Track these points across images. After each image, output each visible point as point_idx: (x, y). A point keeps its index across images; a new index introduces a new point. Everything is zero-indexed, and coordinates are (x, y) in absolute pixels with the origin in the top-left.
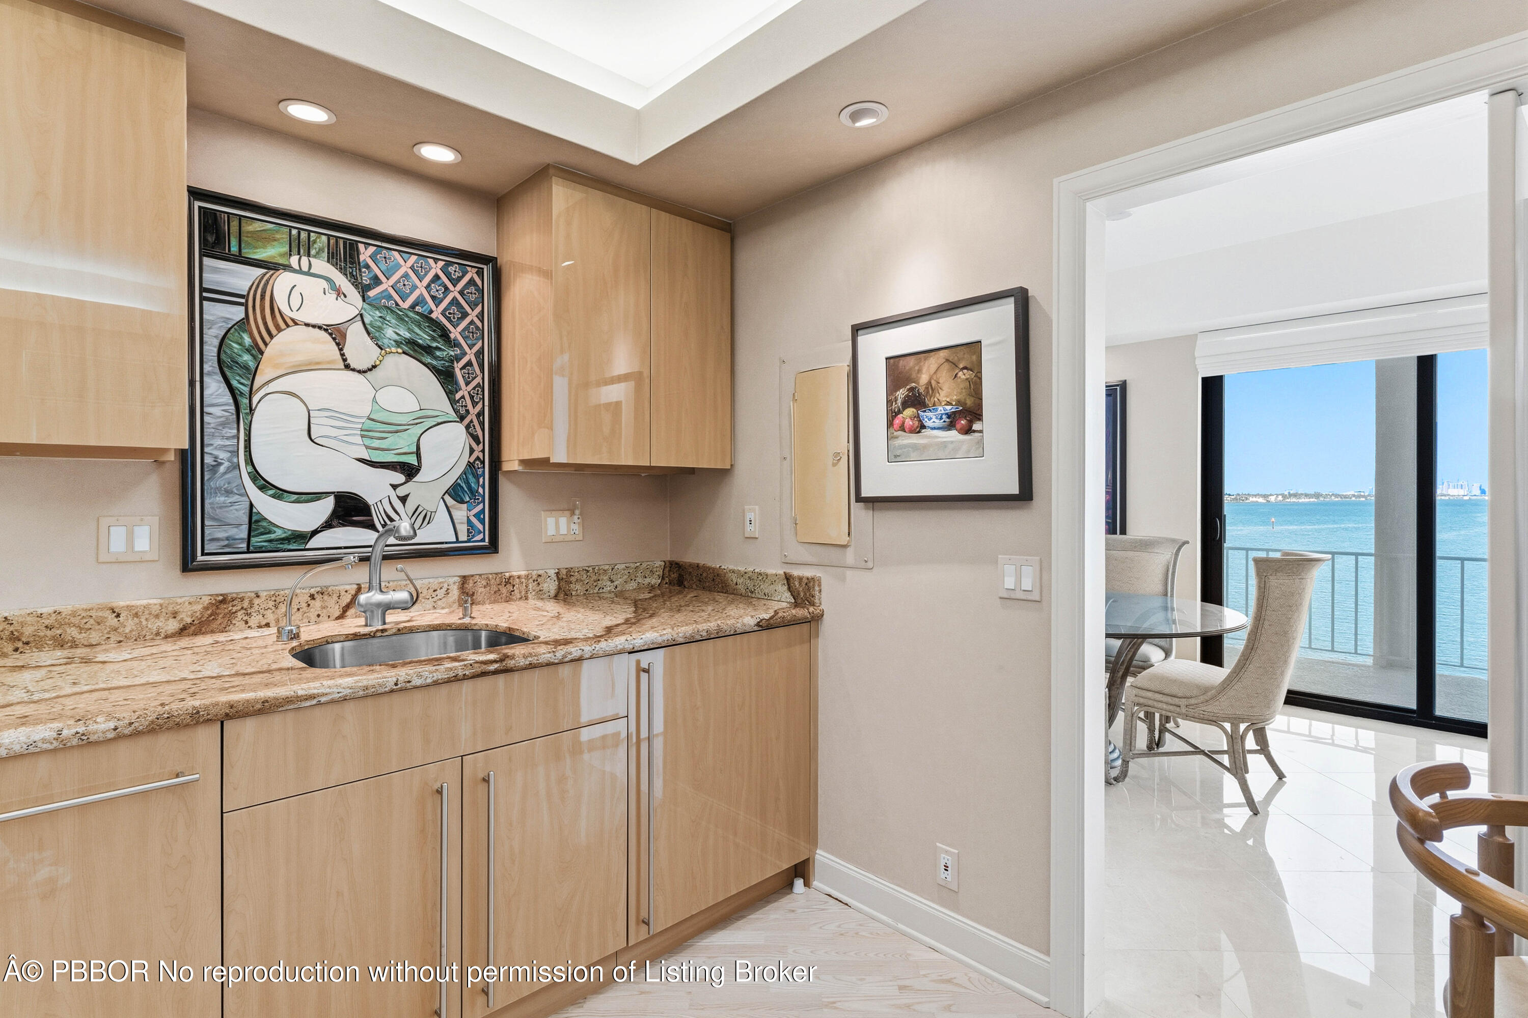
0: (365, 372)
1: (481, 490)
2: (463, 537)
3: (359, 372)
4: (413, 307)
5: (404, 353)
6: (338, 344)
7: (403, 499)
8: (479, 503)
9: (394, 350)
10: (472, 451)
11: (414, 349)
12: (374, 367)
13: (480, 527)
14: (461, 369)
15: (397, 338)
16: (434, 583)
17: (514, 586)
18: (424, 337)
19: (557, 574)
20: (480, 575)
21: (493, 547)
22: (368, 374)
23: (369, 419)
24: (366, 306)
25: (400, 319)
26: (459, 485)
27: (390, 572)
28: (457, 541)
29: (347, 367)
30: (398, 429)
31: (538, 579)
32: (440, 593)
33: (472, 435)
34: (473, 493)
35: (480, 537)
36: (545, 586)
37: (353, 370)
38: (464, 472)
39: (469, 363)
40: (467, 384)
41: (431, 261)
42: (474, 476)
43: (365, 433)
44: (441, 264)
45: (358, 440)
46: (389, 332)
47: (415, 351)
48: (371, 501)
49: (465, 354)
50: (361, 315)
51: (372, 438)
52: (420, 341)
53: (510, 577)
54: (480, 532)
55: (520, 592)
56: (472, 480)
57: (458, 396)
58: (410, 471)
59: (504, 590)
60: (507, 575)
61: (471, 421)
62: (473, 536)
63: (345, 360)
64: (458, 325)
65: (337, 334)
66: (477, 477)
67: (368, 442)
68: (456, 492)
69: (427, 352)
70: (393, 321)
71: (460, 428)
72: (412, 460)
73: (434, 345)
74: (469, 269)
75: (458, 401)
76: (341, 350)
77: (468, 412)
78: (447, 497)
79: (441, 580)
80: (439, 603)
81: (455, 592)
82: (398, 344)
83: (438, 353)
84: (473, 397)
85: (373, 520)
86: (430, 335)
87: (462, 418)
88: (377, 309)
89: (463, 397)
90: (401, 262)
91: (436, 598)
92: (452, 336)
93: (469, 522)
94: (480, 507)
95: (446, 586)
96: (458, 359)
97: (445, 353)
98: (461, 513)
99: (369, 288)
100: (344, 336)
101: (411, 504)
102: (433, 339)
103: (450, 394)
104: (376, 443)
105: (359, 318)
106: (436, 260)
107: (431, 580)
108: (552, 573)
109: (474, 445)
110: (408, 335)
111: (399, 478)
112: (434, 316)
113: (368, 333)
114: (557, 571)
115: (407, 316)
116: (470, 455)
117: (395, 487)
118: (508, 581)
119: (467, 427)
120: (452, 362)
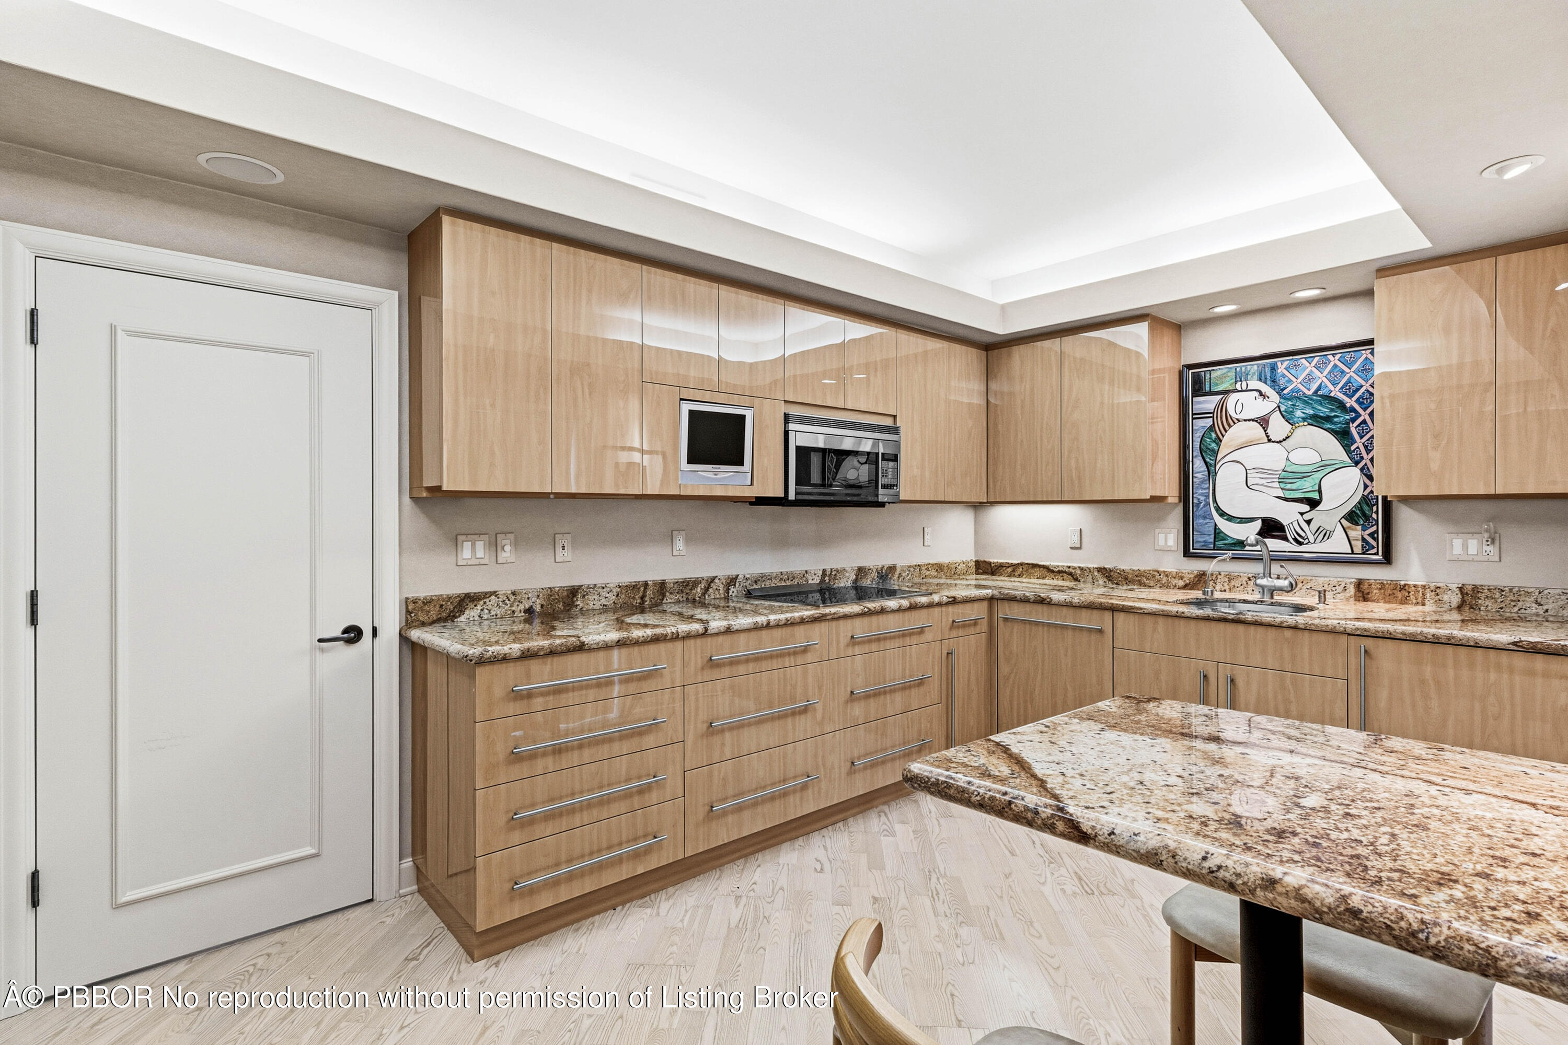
0: (1281, 442)
1: (1374, 516)
2: (1358, 549)
3: (1277, 442)
4: (1316, 392)
5: (1309, 424)
6: (1264, 428)
7: (1308, 522)
8: (1372, 526)
9: (1301, 424)
10: (1366, 487)
11: (1317, 420)
12: (1287, 438)
13: (1374, 543)
14: (1356, 428)
15: (1303, 415)
16: (1334, 581)
17: (1409, 592)
18: (1324, 411)
19: (1461, 589)
20: (1375, 580)
21: (1387, 560)
22: (1283, 443)
23: (1283, 471)
24: (1282, 401)
25: (1305, 402)
26: (1354, 512)
28: (1353, 553)
29: (1270, 440)
30: (1304, 476)
31: (1437, 590)
32: (1339, 589)
33: (1366, 475)
34: (1367, 518)
35: (1374, 551)
36: (1446, 598)
37: (1273, 442)
38: (1359, 503)
39: (1364, 422)
40: (1361, 437)
41: (1330, 357)
42: (1368, 505)
43: (1281, 480)
44: (1338, 356)
45: (1277, 485)
46: (1299, 413)
47: (1318, 422)
48: (1285, 524)
49: (1358, 415)
50: (1279, 407)
51: (1286, 483)
52: (1322, 415)
53: (1405, 585)
54: (1373, 547)
55: (1417, 599)
56: (1366, 508)
57: (1353, 448)
58: (1313, 504)
59: (1399, 595)
60: (1402, 583)
61: (1366, 464)
62: (1368, 550)
63: (1268, 437)
64: (1353, 396)
65: (1263, 422)
66: (1371, 507)
67: (1283, 485)
68: (1351, 517)
69: (1326, 421)
70: (1301, 405)
71: (1356, 471)
72: (1315, 496)
73: (1333, 414)
74: (1363, 352)
75: (1354, 451)
76: (1265, 431)
77: (1362, 458)
78: (1344, 522)
79: (1339, 579)
80: (1338, 595)
81: (1351, 590)
82: (1304, 419)
83: (1336, 420)
84: (1367, 446)
85: (1286, 535)
86: (1327, 408)
87: (1357, 463)
88: (1290, 400)
89: (1358, 448)
90: (1307, 364)
91: (1335, 592)
92: (1348, 405)
93: (1363, 540)
94: (1374, 528)
95: (1343, 585)
96: (1353, 420)
97: (1342, 419)
98: (1356, 532)
100: (1267, 422)
101: (1314, 526)
102: (1332, 410)
103: (1347, 448)
104: (1289, 486)
105: (1277, 409)
106: (1333, 355)
107: (1332, 579)
108: (1454, 587)
109: (1368, 482)
110: (1312, 412)
111: (1307, 508)
112: (1332, 395)
113: (1283, 417)
114: (1460, 586)
115: (1311, 399)
116: (1365, 489)
117: (1302, 514)
118: (1403, 588)
119: (1362, 470)
120: (1348, 423)
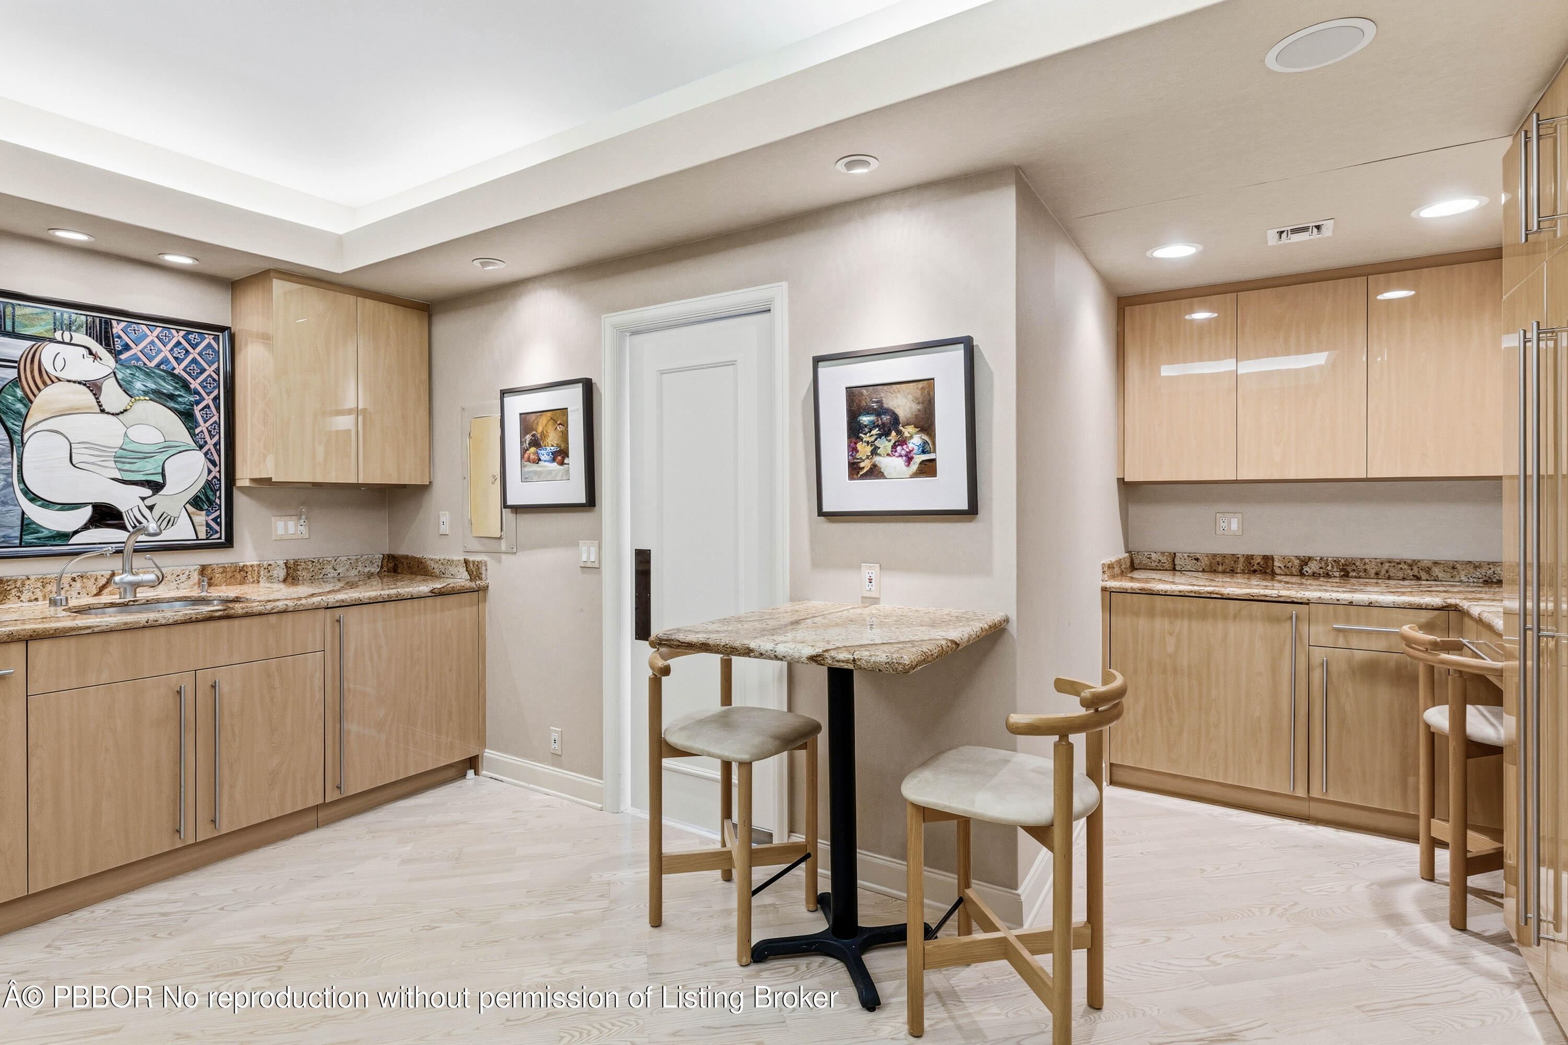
0: (118, 414)
1: (217, 501)
2: (202, 535)
3: (113, 414)
4: (158, 366)
5: (151, 400)
6: (95, 395)
7: (151, 508)
8: (216, 511)
9: (142, 398)
10: (210, 472)
11: (160, 396)
12: (126, 410)
13: (217, 528)
14: (200, 411)
15: (144, 388)
16: (178, 570)
17: (247, 572)
18: (168, 388)
19: (286, 564)
20: (217, 564)
21: (229, 543)
22: (120, 416)
23: (121, 448)
24: (118, 366)
25: (147, 374)
26: (199, 497)
27: (139, 561)
28: (198, 539)
29: (103, 411)
30: (146, 456)
31: (268, 568)
32: (183, 578)
33: (210, 460)
34: (211, 503)
35: (218, 536)
36: (275, 573)
37: (108, 413)
38: (204, 488)
39: (207, 406)
40: (205, 422)
41: (174, 332)
42: (212, 491)
43: (118, 459)
44: (182, 333)
45: (112, 464)
46: (138, 385)
47: (160, 398)
48: (122, 509)
49: (203, 399)
50: (114, 373)
51: (124, 463)
52: (165, 391)
53: (244, 566)
54: (217, 532)
55: (253, 578)
56: (210, 493)
57: (197, 431)
58: (156, 487)
59: (238, 576)
60: (241, 564)
61: (209, 450)
62: (211, 536)
63: (100, 406)
64: (197, 378)
65: (94, 387)
66: (214, 492)
67: (120, 466)
68: (196, 502)
69: (170, 399)
70: (142, 376)
71: (200, 455)
72: (159, 479)
73: (177, 393)
74: (207, 336)
75: (198, 435)
76: (97, 399)
77: (206, 442)
78: (188, 507)
79: (183, 568)
80: (182, 584)
81: (195, 577)
82: (146, 393)
83: (180, 399)
84: (211, 431)
85: (124, 523)
86: (173, 386)
87: (201, 447)
88: (128, 368)
89: (202, 431)
90: (148, 333)
91: (178, 582)
92: (192, 386)
93: (208, 525)
94: (218, 513)
95: (187, 573)
96: (198, 403)
97: (186, 399)
98: (201, 518)
99: (120, 352)
100: (99, 388)
101: (157, 512)
102: (176, 388)
103: (191, 430)
104: (127, 467)
105: (112, 375)
106: (178, 331)
107: (175, 568)
108: (281, 563)
109: (211, 467)
110: (154, 386)
111: (149, 492)
112: (176, 372)
113: (120, 386)
114: (285, 561)
115: (154, 373)
116: (209, 474)
117: (143, 499)
118: (242, 569)
119: (206, 454)
120: (192, 405)
